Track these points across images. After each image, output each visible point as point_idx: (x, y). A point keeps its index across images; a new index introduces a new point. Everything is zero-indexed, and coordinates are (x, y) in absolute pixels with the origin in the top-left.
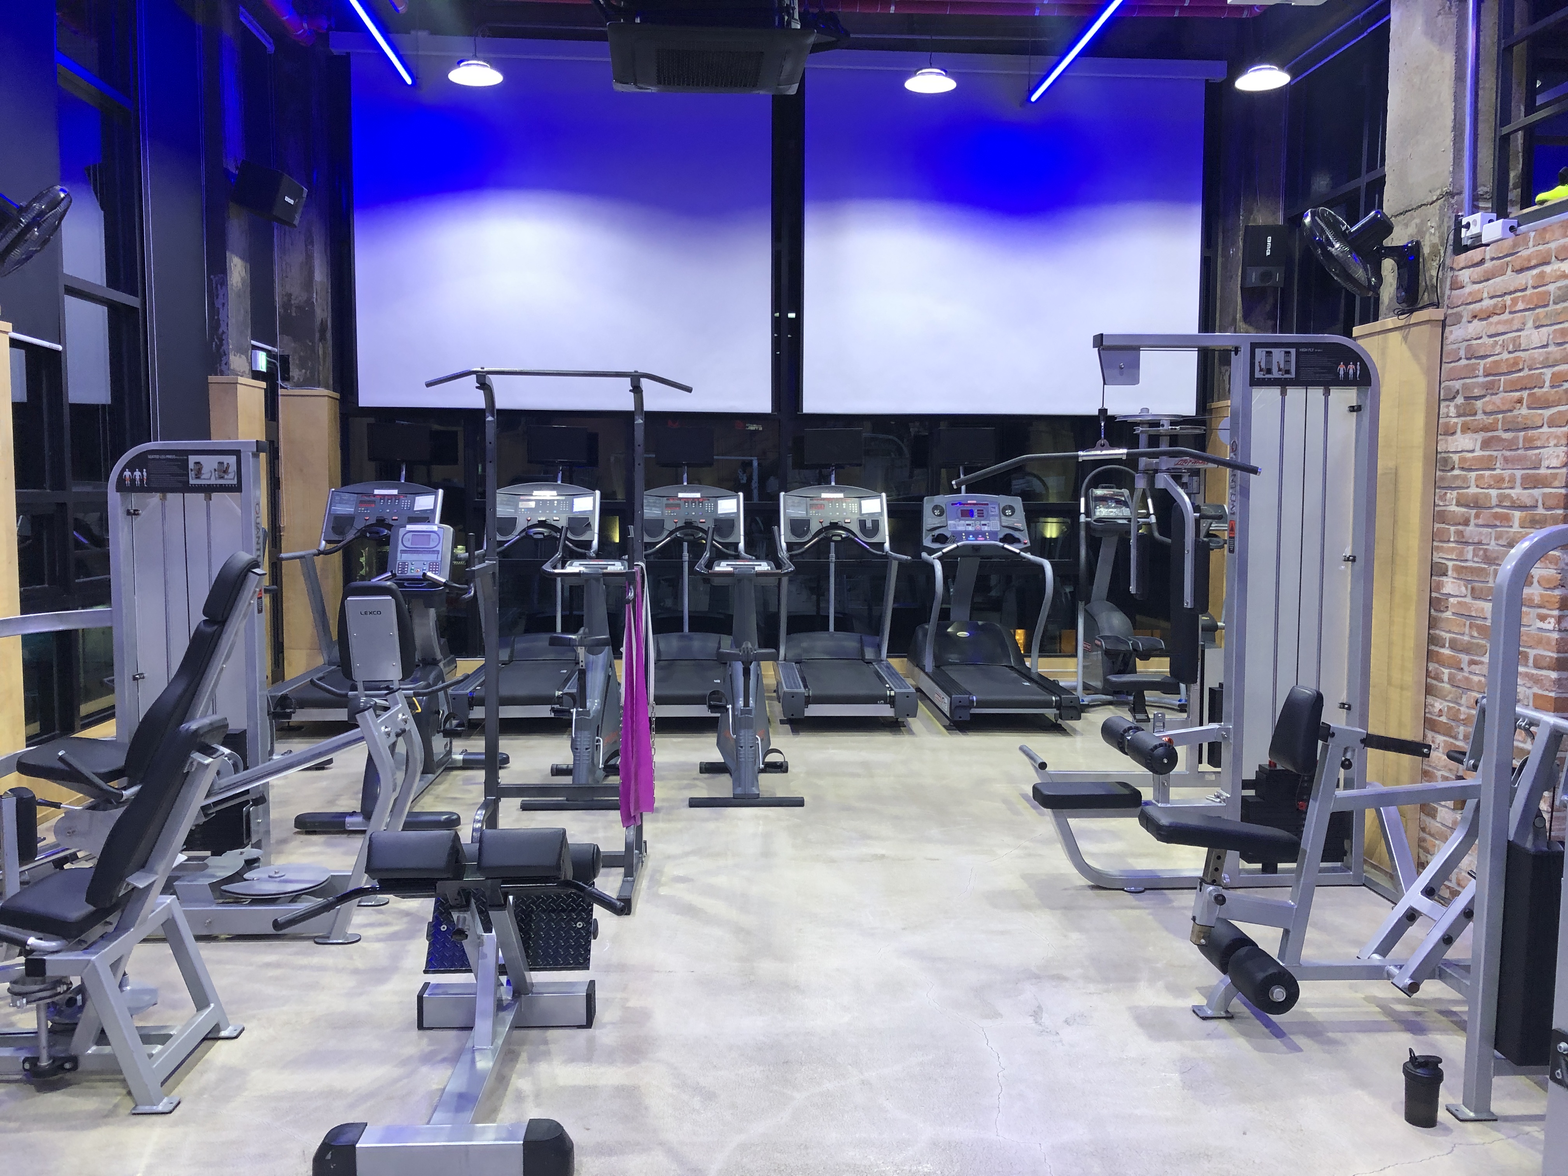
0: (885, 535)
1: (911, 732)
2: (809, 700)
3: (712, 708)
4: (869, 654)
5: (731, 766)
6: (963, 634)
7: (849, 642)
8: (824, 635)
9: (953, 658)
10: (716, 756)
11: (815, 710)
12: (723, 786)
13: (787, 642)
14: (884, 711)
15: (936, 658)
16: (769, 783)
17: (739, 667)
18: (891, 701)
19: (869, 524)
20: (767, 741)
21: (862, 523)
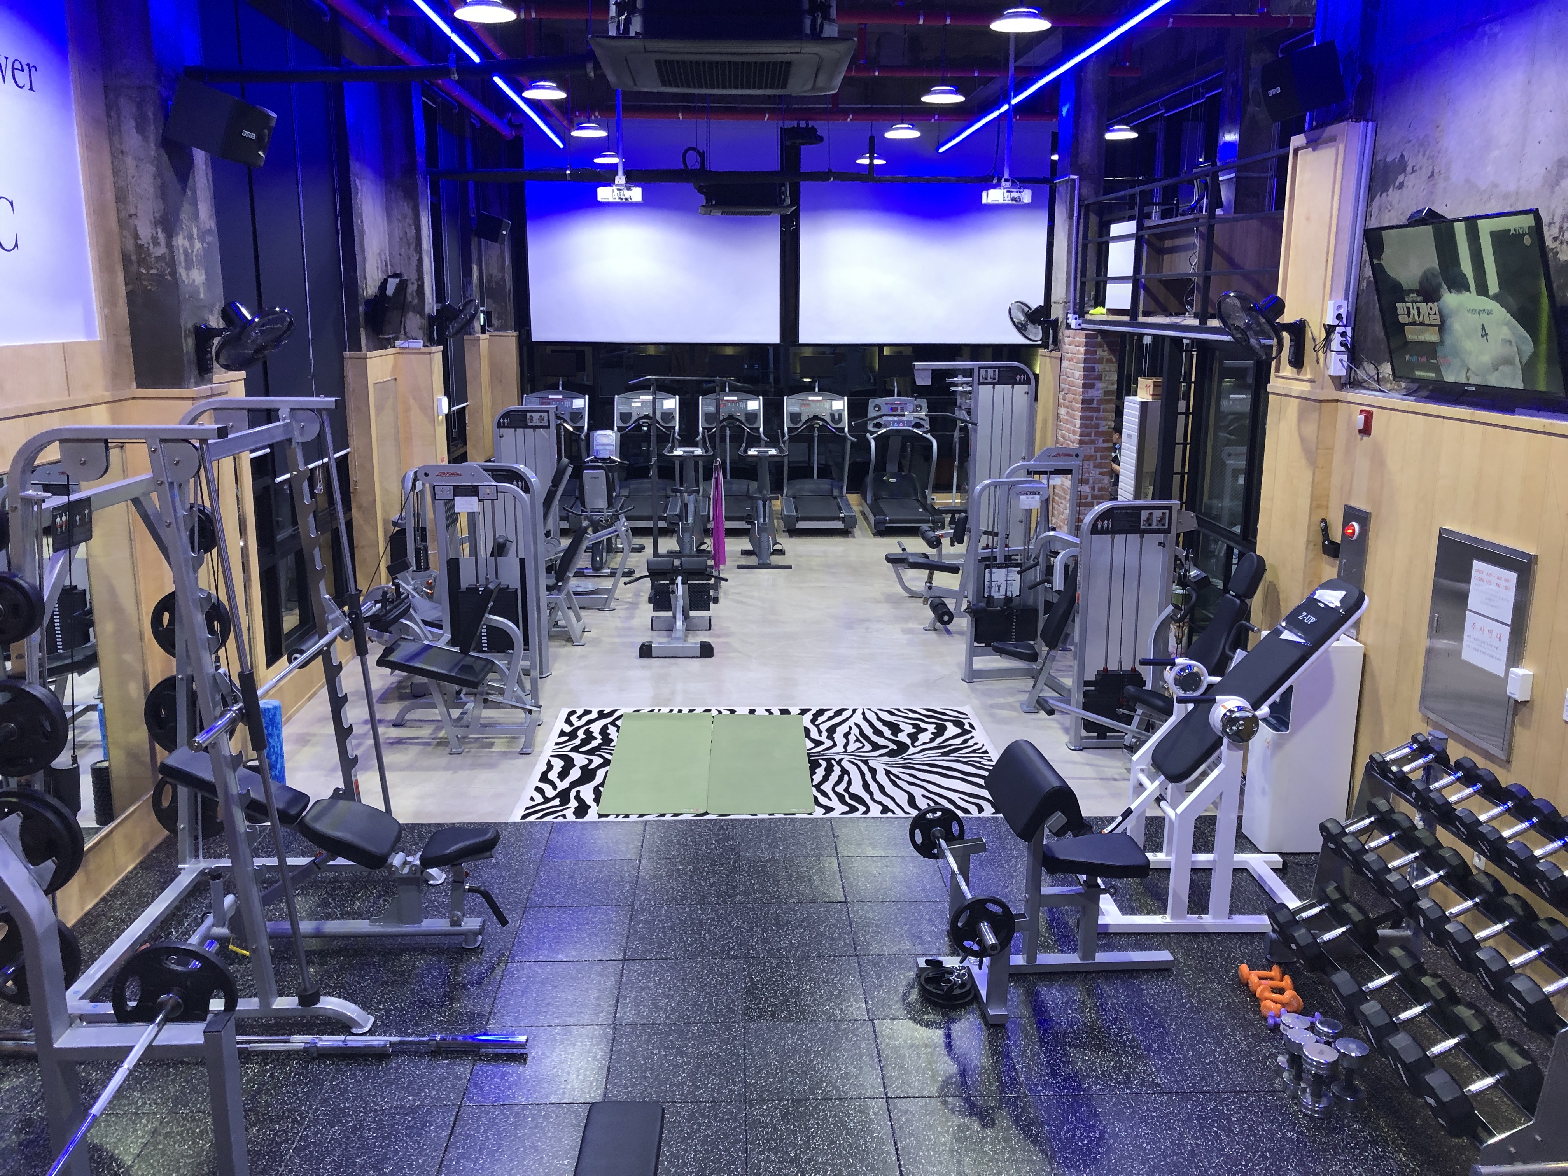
0: (845, 424)
1: (853, 537)
2: (798, 519)
3: (748, 523)
4: (836, 493)
5: (757, 551)
6: (892, 480)
7: (824, 485)
8: (810, 481)
9: (884, 494)
10: (750, 547)
11: (801, 525)
12: (753, 560)
13: (788, 484)
14: (839, 525)
15: (875, 495)
16: (775, 559)
17: (761, 503)
18: (843, 520)
19: (836, 417)
20: (774, 539)
21: (832, 415)
